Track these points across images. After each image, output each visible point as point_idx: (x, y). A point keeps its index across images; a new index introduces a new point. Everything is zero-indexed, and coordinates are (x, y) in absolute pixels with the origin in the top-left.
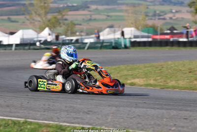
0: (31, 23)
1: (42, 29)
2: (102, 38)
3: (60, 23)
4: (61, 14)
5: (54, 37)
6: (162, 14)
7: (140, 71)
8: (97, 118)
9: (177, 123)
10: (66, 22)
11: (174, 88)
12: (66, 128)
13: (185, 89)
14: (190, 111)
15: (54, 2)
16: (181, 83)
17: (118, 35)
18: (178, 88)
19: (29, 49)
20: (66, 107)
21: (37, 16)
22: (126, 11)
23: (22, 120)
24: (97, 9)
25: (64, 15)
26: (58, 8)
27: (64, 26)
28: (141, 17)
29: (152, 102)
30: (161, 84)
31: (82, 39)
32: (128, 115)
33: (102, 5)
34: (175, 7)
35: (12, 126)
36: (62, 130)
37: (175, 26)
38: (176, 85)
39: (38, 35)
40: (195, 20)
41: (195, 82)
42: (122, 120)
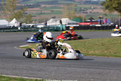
0: (5, 15)
1: (12, 19)
2: (48, 24)
3: (22, 16)
4: (23, 10)
5: (19, 24)
6: (85, 10)
8: (45, 74)
9: (94, 77)
10: (26, 15)
11: (93, 55)
14: (103, 69)
15: (19, 3)
16: (97, 52)
17: (58, 23)
18: (95, 55)
19: (4, 31)
20: (26, 67)
21: (8, 11)
22: (63, 8)
24: (45, 7)
25: (25, 11)
26: (21, 6)
27: (25, 17)
28: (72, 12)
29: (79, 64)
30: (84, 52)
31: (36, 25)
32: (65, 72)
33: (49, 4)
34: (93, 5)
37: (93, 17)
38: (94, 53)
39: (9, 23)
40: (105, 13)
41: (106, 52)
42: (61, 75)
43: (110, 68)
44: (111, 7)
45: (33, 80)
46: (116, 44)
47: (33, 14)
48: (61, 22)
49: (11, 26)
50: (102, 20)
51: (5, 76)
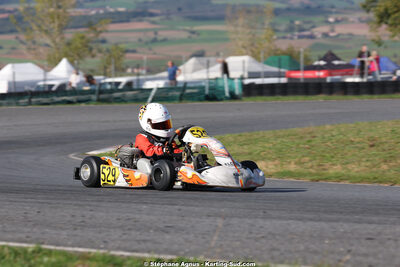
0: (29, 49)
1: (55, 62)
2: (180, 78)
4: (95, 29)
6: (306, 26)
7: (266, 145)
8: (187, 240)
9: (353, 248)
10: (104, 47)
11: (339, 178)
12: (124, 261)
13: (363, 180)
14: (379, 223)
15: (78, 5)
16: (355, 169)
17: (216, 72)
18: (348, 178)
19: (30, 103)
20: (119, 219)
21: (43, 34)
23: (31, 247)
25: (101, 32)
26: (85, 17)
27: (99, 55)
28: (263, 34)
30: (312, 170)
31: (138, 80)
32: (251, 233)
34: (334, 11)
35: (12, 258)
36: (115, 264)
37: (335, 52)
38: (343, 172)
39: (45, 75)
40: (376, 38)
41: (384, 167)
42: (238, 243)
44: (396, 15)
47: (127, 43)
48: (225, 69)
49: (52, 86)
50: (366, 59)
51: (52, 247)
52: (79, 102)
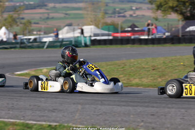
2: (60, 36)
3: (17, 22)
5: (11, 36)
6: (122, 11)
8: (63, 116)
9: (144, 119)
10: (23, 21)
11: (138, 85)
12: (33, 126)
13: (149, 86)
14: (157, 107)
16: (145, 81)
17: (77, 34)
18: (142, 85)
20: (30, 106)
22: (85, 9)
24: (54, 7)
25: (20, 14)
26: (14, 7)
27: (21, 25)
28: (100, 15)
30: (124, 81)
31: (40, 38)
32: (95, 112)
33: (60, 3)
34: (135, 4)
36: (29, 128)
37: (136, 24)
38: (140, 82)
40: (155, 17)
41: (160, 80)
42: (88, 117)
43: (170, 106)
44: (166, 6)
45: (44, 126)
46: (177, 68)
47: (33, 19)
52: (11, 48)
